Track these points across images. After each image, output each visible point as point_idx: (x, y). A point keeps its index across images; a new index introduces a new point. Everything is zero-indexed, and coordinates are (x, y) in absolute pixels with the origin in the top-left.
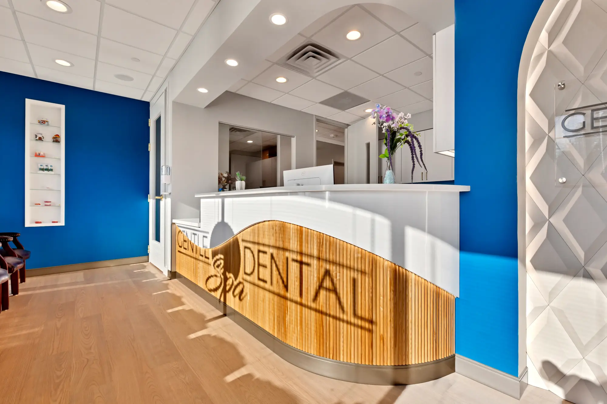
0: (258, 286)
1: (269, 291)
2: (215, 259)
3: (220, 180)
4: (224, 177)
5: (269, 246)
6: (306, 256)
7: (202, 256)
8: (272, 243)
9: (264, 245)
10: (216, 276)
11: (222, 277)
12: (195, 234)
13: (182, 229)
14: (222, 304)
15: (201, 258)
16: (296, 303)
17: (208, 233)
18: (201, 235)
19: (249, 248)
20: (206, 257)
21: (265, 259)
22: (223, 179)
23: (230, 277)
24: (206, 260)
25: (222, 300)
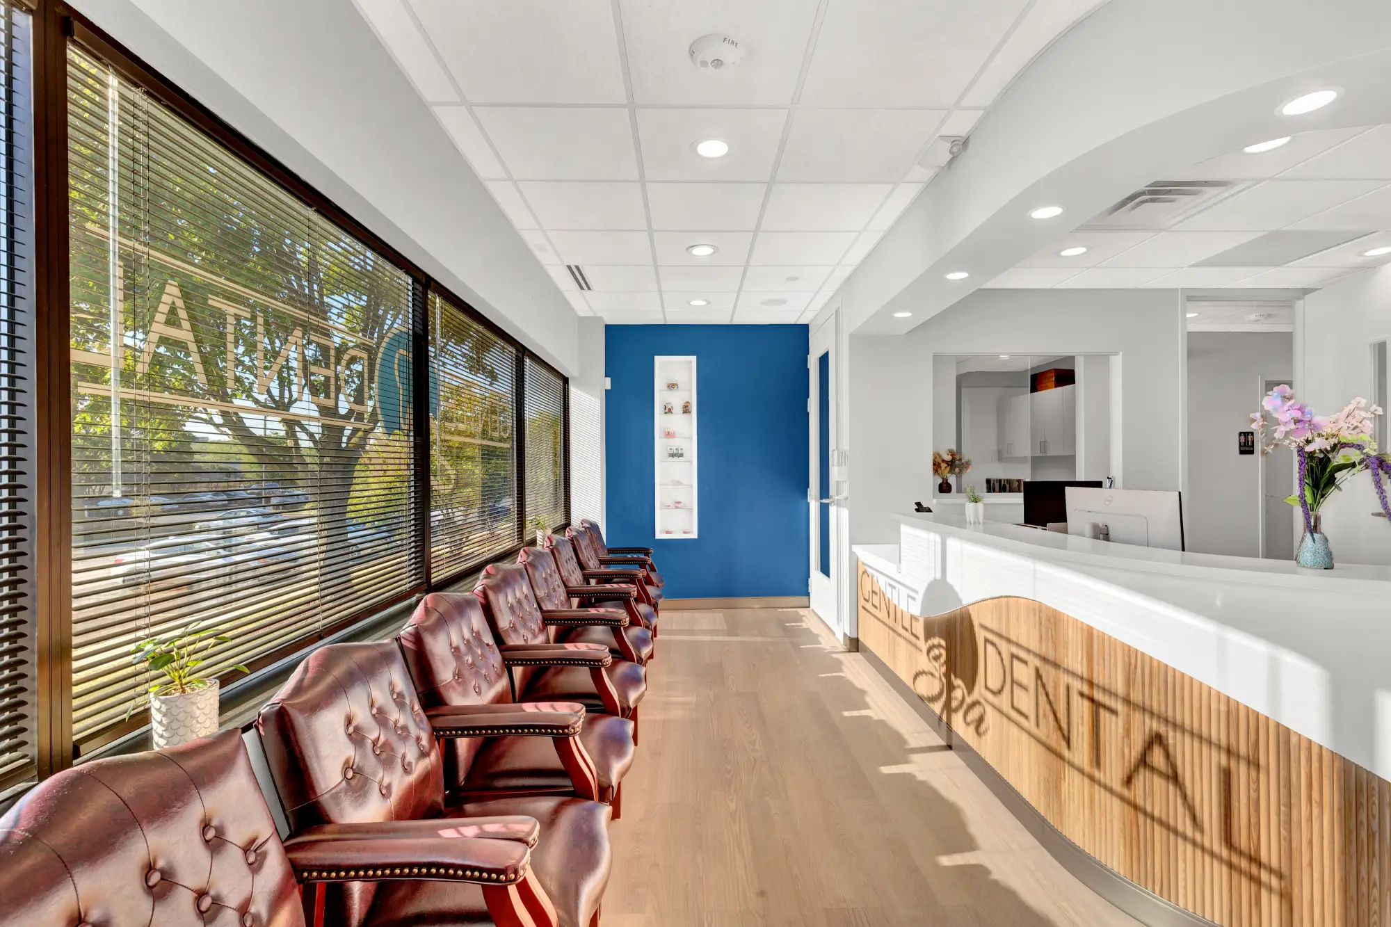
0: (1009, 718)
1: (1029, 733)
2: (930, 642)
3: (936, 466)
4: (943, 461)
5: (1028, 651)
6: (1101, 691)
7: (906, 630)
8: (1034, 646)
9: (1018, 645)
10: (932, 674)
11: (944, 680)
12: (893, 587)
13: (869, 570)
14: (944, 727)
15: (903, 632)
16: (1081, 771)
17: (917, 592)
18: (904, 591)
19: (993, 644)
20: (912, 634)
21: (1024, 674)
22: (944, 465)
23: (959, 686)
24: (913, 639)
25: (944, 718)
